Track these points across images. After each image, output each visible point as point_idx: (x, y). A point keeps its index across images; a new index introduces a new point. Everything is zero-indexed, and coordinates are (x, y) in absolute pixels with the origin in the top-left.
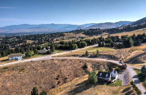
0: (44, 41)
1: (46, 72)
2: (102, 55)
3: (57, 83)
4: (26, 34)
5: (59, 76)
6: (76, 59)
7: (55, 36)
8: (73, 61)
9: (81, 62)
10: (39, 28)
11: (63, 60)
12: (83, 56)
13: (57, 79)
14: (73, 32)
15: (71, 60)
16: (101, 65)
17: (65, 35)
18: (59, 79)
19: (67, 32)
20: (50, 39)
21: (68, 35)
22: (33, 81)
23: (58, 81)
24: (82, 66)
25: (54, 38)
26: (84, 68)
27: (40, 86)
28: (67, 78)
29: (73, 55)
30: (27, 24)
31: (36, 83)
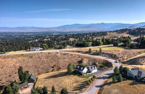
0: (84, 39)
1: (47, 61)
2: (105, 53)
3: (51, 70)
4: (76, 33)
5: (55, 65)
6: (76, 55)
7: (96, 35)
8: (73, 55)
9: (80, 57)
10: (89, 27)
11: (65, 54)
12: (86, 53)
13: (53, 67)
14: (117, 31)
15: (72, 55)
16: (97, 62)
17: (107, 34)
18: (55, 67)
19: (111, 32)
20: (90, 38)
21: (110, 34)
22: (35, 66)
23: (53, 69)
24: (78, 61)
25: (95, 38)
26: (80, 62)
27: (38, 70)
28: (60, 68)
29: (77, 51)
30: (78, 24)
31: (36, 68)
